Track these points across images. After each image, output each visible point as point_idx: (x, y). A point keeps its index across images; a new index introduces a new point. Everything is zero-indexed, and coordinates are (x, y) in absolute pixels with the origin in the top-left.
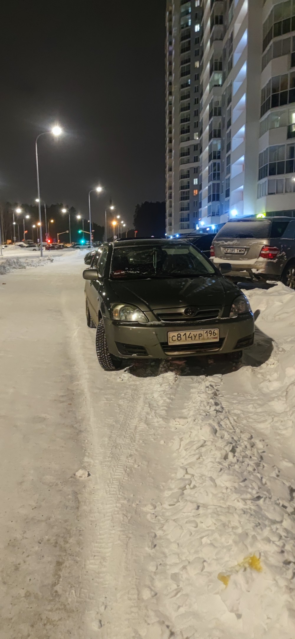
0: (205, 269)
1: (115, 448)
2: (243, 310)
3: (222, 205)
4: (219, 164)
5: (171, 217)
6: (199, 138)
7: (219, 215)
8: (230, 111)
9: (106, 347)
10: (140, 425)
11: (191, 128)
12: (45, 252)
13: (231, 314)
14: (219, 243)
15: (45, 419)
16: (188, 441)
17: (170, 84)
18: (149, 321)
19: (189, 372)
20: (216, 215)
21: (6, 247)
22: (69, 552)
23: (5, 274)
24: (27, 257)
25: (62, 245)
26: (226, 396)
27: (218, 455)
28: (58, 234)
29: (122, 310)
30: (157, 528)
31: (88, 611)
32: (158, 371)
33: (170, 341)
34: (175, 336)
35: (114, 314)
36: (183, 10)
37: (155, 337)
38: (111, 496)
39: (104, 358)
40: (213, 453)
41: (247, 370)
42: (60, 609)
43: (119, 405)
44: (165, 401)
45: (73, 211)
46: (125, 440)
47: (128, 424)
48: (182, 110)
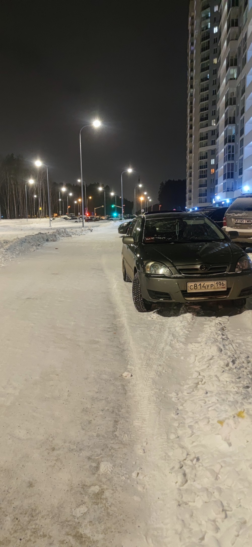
0: (217, 235)
1: (148, 360)
2: (246, 267)
3: (235, 182)
4: (233, 147)
5: (190, 193)
6: (216, 124)
7: (233, 190)
8: (244, 100)
9: (140, 294)
10: (166, 347)
11: (209, 116)
12: (86, 224)
13: (237, 269)
14: (231, 215)
15: (98, 342)
16: (200, 357)
17: (192, 78)
18: (173, 274)
19: (203, 314)
20: (231, 190)
21: (54, 219)
22: (121, 416)
23: (56, 241)
24: (71, 228)
25: (99, 218)
26: (231, 331)
27: (222, 363)
28: (95, 209)
29: (152, 266)
30: (179, 405)
31: (136, 445)
32: (179, 313)
33: (189, 289)
34: (192, 286)
35: (146, 269)
36: (203, 15)
37: (178, 286)
38: (147, 387)
39: (138, 302)
40: (218, 362)
41: (249, 313)
42: (118, 443)
43: (151, 335)
44: (184, 332)
45: (107, 189)
46: (156, 356)
47: (158, 346)
48: (202, 100)
